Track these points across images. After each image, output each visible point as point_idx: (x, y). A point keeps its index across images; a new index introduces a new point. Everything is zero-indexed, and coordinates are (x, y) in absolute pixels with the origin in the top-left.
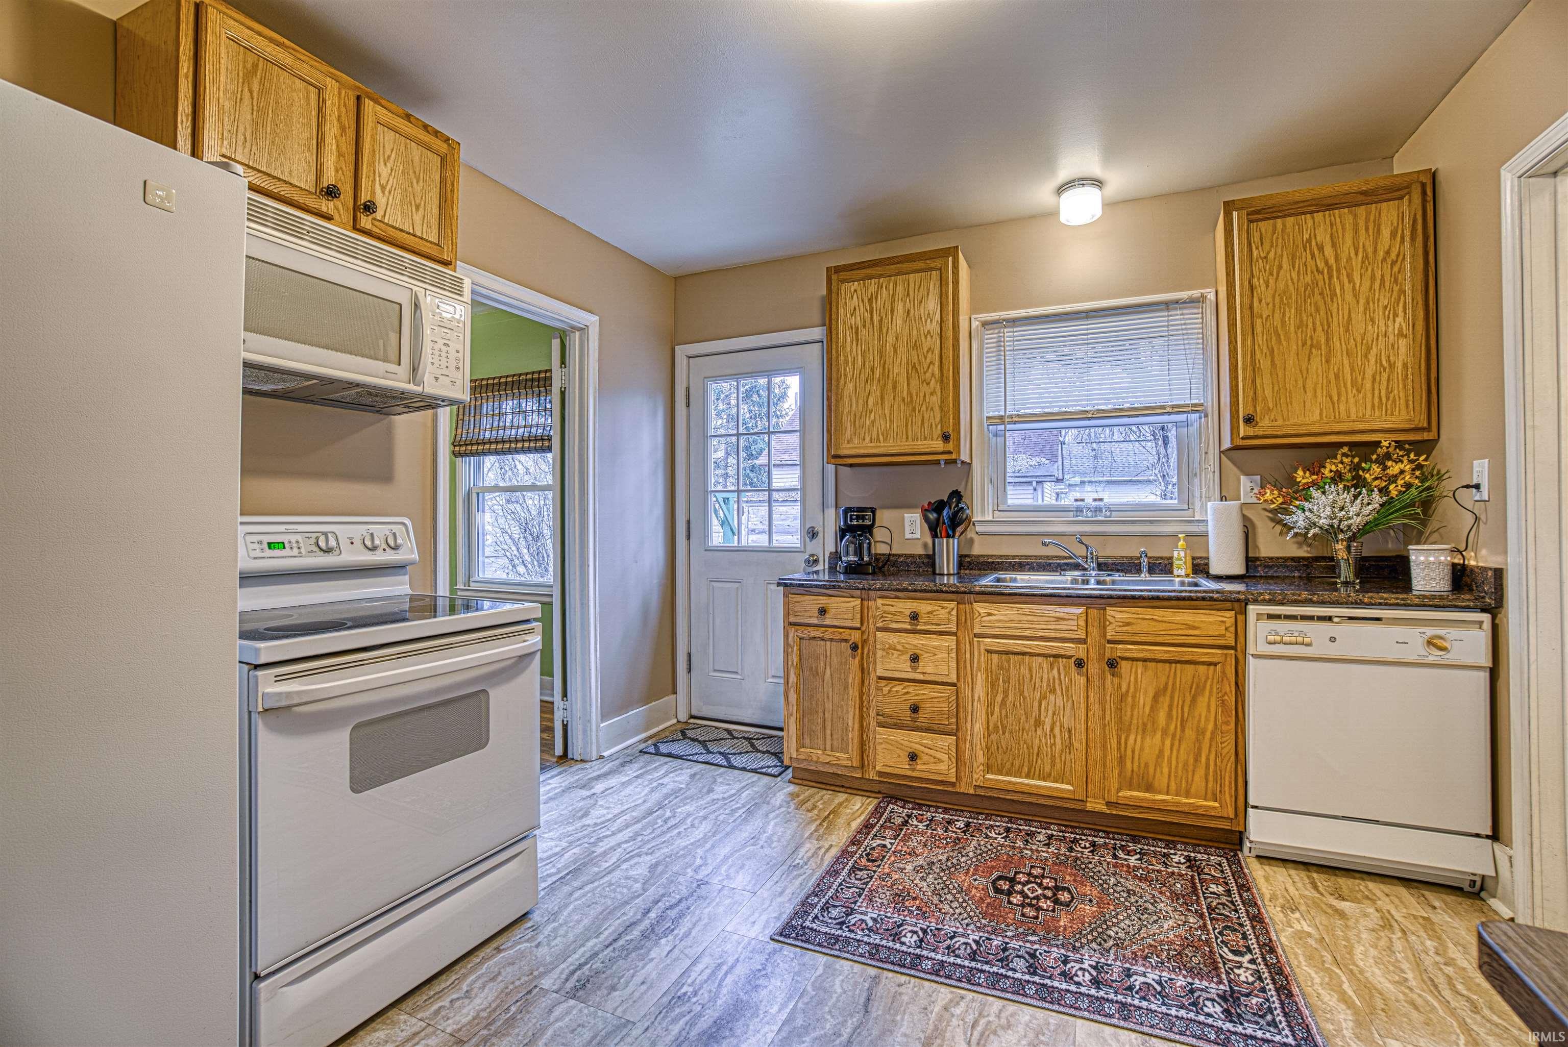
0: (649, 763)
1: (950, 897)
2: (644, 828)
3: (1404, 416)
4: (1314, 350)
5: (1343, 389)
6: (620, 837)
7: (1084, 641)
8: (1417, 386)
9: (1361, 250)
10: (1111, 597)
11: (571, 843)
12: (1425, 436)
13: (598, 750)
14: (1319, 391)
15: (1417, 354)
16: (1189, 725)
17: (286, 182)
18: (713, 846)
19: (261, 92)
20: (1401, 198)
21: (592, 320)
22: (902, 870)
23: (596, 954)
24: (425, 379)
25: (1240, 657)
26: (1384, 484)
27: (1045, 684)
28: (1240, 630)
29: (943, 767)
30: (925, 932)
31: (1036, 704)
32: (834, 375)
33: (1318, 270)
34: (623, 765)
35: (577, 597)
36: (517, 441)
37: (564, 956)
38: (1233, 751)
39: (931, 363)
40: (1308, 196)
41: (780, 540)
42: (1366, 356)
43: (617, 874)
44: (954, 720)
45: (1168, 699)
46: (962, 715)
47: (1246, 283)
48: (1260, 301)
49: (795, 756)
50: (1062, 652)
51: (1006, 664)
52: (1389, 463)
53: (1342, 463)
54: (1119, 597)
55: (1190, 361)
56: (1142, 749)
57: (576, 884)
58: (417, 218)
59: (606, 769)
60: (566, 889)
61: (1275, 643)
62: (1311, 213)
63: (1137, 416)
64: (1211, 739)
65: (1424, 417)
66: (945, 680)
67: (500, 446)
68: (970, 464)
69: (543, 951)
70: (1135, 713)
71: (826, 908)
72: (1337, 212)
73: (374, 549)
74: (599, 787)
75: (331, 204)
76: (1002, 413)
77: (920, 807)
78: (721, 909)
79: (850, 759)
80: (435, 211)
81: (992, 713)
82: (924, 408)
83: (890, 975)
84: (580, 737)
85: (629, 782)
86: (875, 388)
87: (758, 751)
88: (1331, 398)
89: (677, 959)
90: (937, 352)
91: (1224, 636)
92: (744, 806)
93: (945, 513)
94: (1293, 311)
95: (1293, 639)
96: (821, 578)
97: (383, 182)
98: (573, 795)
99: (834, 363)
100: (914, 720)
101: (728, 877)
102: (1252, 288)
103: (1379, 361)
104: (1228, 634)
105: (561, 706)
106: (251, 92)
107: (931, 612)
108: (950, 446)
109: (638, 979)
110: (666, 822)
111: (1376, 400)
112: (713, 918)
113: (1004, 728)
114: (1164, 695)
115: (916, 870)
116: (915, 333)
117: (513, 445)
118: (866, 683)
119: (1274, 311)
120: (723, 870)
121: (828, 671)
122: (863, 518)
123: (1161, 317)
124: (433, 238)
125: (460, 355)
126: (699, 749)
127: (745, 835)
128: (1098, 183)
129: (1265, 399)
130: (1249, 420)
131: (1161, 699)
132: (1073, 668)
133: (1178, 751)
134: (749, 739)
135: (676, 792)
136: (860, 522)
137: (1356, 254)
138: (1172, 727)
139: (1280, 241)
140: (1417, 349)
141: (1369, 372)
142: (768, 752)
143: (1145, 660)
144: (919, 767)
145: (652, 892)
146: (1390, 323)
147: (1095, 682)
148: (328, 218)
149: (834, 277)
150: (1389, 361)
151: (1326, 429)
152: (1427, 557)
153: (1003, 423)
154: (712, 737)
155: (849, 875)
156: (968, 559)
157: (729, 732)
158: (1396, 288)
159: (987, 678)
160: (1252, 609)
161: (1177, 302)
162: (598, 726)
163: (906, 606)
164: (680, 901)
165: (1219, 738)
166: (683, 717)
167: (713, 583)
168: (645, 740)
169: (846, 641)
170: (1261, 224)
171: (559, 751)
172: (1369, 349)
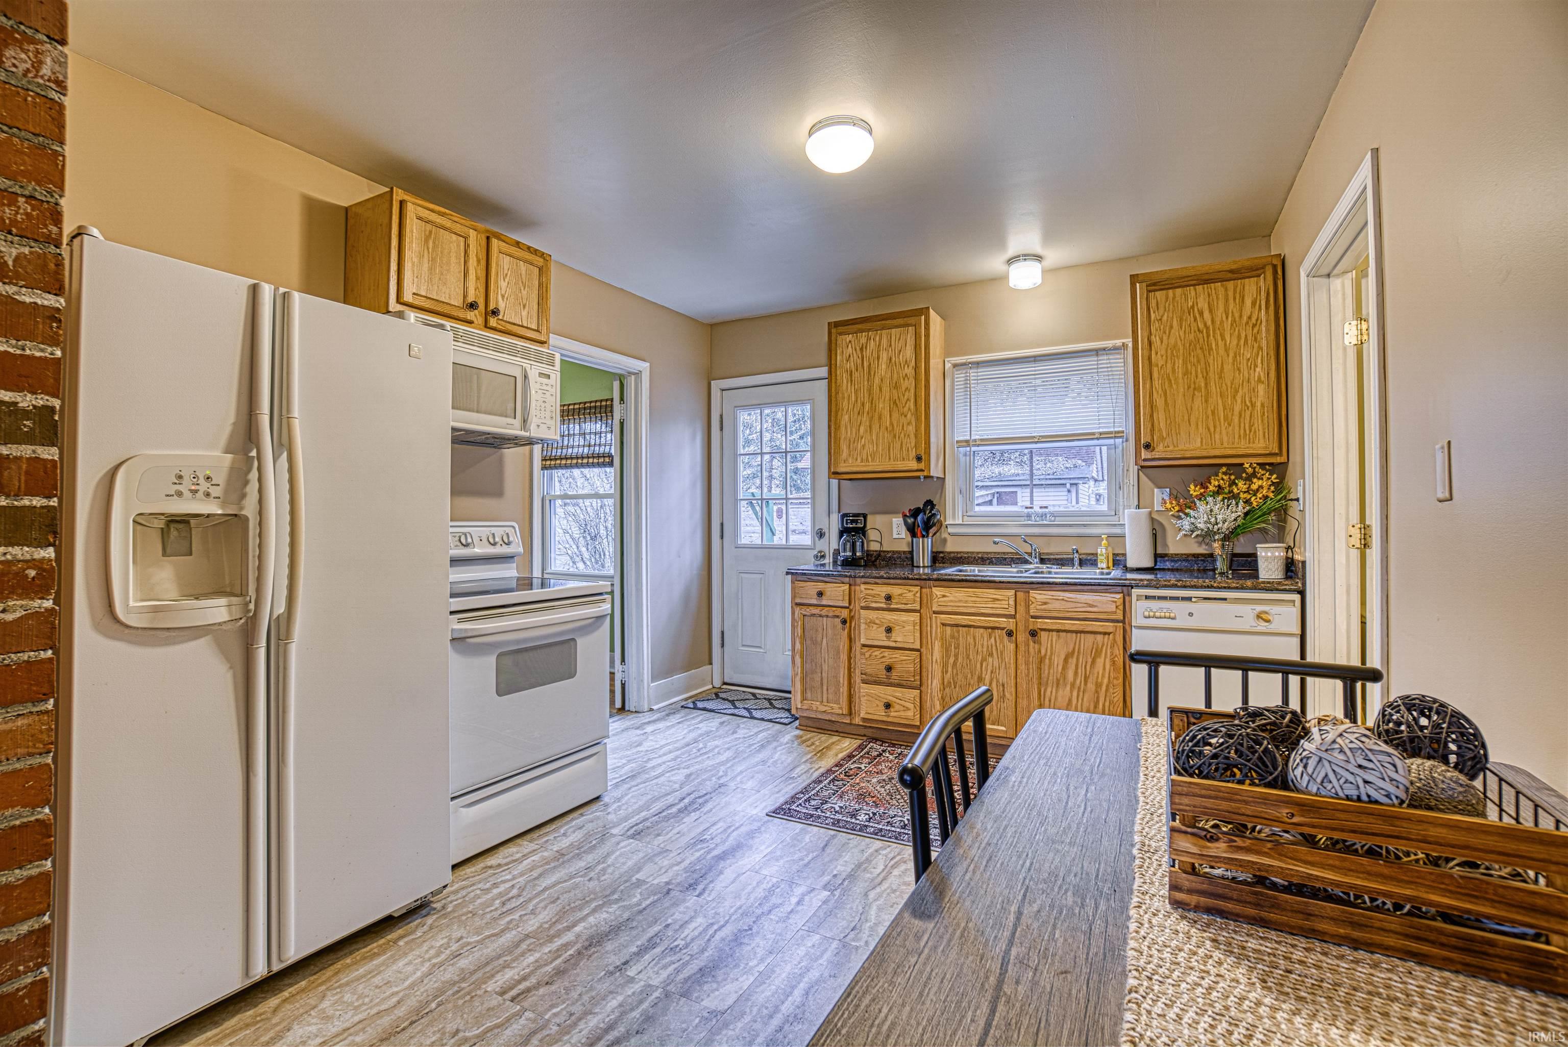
0: (688, 714)
1: (899, 797)
2: (683, 754)
3: (1262, 444)
4: (1196, 393)
5: (1218, 423)
6: (665, 758)
7: (1014, 617)
8: (1271, 422)
9: (1230, 315)
10: (1032, 583)
11: (629, 761)
12: (1278, 460)
13: (649, 704)
14: (1200, 424)
15: (1271, 396)
16: (1090, 680)
17: (447, 304)
18: (732, 766)
19: (434, 247)
20: (1259, 276)
21: (644, 366)
22: (868, 781)
23: (647, 819)
24: (532, 428)
25: (1127, 627)
26: (1249, 497)
27: (985, 649)
28: (1125, 607)
29: (910, 714)
30: (874, 814)
31: (979, 665)
32: (833, 409)
33: (1199, 330)
34: (668, 715)
35: (633, 583)
36: (583, 458)
37: (626, 819)
38: (1122, 699)
39: (908, 400)
40: (1192, 272)
41: (794, 539)
42: (1234, 397)
43: (662, 779)
44: (918, 678)
45: (1075, 659)
46: (924, 674)
47: (1146, 340)
48: (1157, 353)
49: (799, 706)
50: (997, 625)
51: (956, 634)
52: (1255, 480)
53: (1223, 479)
54: (1038, 583)
55: (1114, 397)
56: (1056, 698)
57: (633, 783)
58: (524, 313)
59: (655, 717)
60: (626, 786)
61: (1149, 617)
62: (1194, 285)
63: (1073, 440)
64: (1107, 690)
65: (1276, 445)
66: (911, 647)
67: (569, 462)
68: (944, 479)
69: (610, 817)
70: (1052, 671)
71: (808, 800)
72: (1212, 285)
73: (494, 544)
74: (649, 729)
75: (472, 314)
76: (968, 438)
77: (894, 745)
78: (734, 799)
79: (841, 708)
80: (536, 307)
81: (947, 672)
82: (902, 435)
83: (844, 834)
84: (635, 693)
85: (673, 726)
86: (865, 418)
87: (775, 707)
88: (1209, 430)
89: (702, 823)
90: (912, 391)
91: (1116, 612)
92: (759, 742)
93: (919, 518)
94: (1181, 361)
95: (1163, 614)
96: (827, 568)
97: (503, 292)
98: (630, 733)
99: (833, 399)
100: (888, 677)
101: (741, 782)
102: (1150, 343)
103: (1243, 401)
104: (1118, 611)
105: (621, 669)
106: (428, 249)
107: (901, 595)
108: (922, 466)
109: (675, 831)
110: (699, 750)
111: (1242, 431)
112: (728, 804)
113: (955, 684)
114: (1072, 657)
115: (879, 782)
116: (895, 376)
117: (580, 461)
118: (853, 650)
119: (1166, 362)
120: (738, 779)
121: (825, 641)
122: (856, 522)
123: (1092, 361)
124: (534, 326)
125: (553, 408)
126: (729, 705)
127: (756, 759)
128: (1038, 258)
129: (1160, 430)
130: (1147, 446)
131: (1070, 660)
132: (1006, 638)
133: (1083, 699)
134: (769, 700)
135: (708, 733)
136: (854, 525)
137: (1227, 318)
138: (1078, 682)
139: (1171, 306)
140: (1271, 392)
141: (1237, 408)
142: (783, 708)
143: (1058, 631)
144: (892, 714)
145: (686, 789)
146: (1252, 372)
147: (1022, 648)
148: (470, 322)
149: (834, 331)
150: (1251, 401)
151: (1205, 454)
152: (1266, 553)
153: (969, 446)
154: (739, 698)
155: (829, 784)
156: (941, 555)
157: (754, 695)
158: (1256, 345)
159: (942, 646)
160: (1135, 592)
161: (1104, 349)
162: (649, 685)
163: (882, 590)
164: (706, 794)
165: (1111, 690)
166: (717, 683)
167: (742, 575)
168: (686, 699)
169: (838, 617)
170: (1158, 293)
171: (618, 704)
172: (1237, 391)
